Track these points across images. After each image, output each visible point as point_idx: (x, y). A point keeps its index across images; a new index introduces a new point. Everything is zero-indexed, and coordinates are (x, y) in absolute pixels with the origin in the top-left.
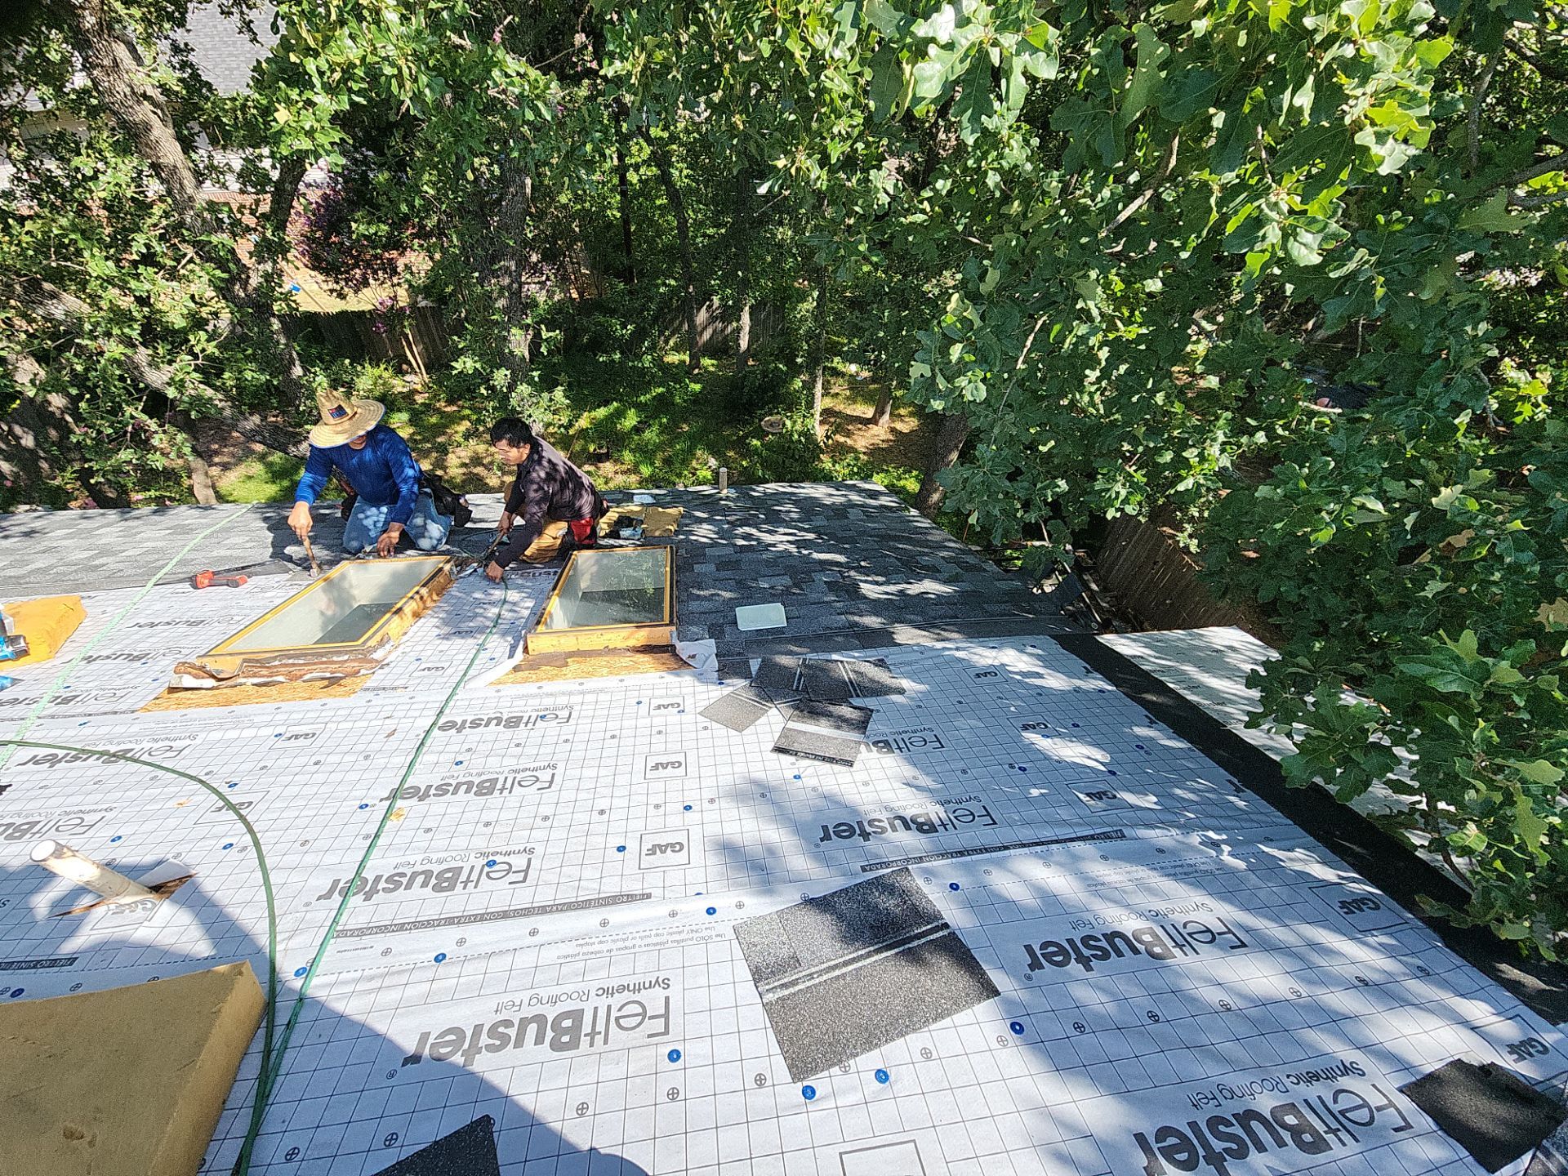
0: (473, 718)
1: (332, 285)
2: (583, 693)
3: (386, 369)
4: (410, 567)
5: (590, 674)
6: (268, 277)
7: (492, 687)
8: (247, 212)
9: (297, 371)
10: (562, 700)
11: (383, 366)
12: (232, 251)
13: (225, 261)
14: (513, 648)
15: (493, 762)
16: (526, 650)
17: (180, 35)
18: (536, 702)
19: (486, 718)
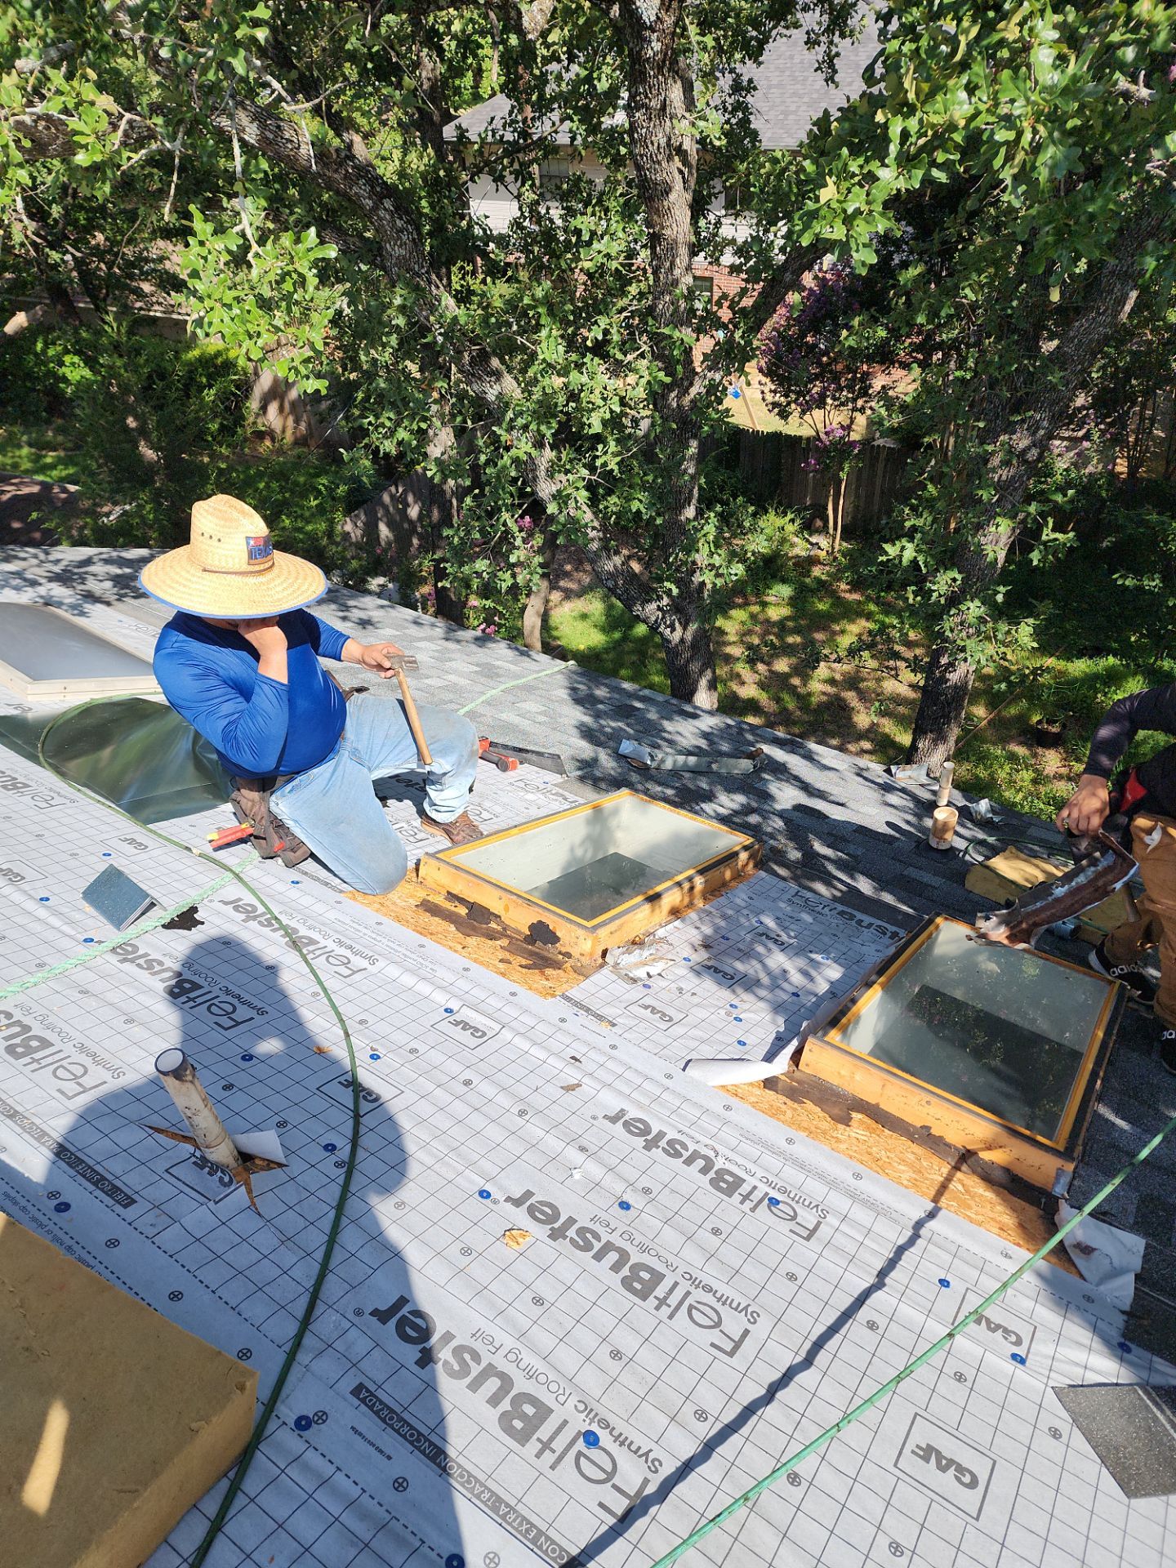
0: (678, 1136)
1: (778, 398)
2: (854, 1196)
3: (792, 521)
4: (699, 835)
5: (879, 1166)
6: (712, 388)
7: (722, 1093)
8: (726, 304)
9: (690, 512)
10: (815, 1189)
11: (790, 516)
12: (688, 351)
13: (676, 364)
14: (780, 1042)
15: (670, 1238)
16: (796, 1057)
17: (748, 70)
18: (775, 1163)
19: (692, 1147)
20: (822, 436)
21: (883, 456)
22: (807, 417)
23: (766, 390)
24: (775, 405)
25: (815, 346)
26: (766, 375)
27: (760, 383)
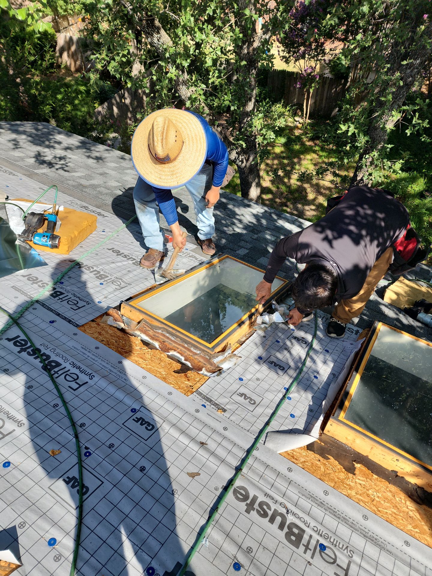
0: (264, 499)
1: (285, 54)
2: (365, 535)
3: (289, 110)
7: (286, 458)
10: (344, 533)
11: (288, 108)
16: (323, 427)
18: (320, 513)
19: (273, 506)
20: (303, 72)
21: (328, 82)
22: (297, 63)
23: (280, 50)
24: (284, 57)
25: (302, 29)
26: (280, 43)
27: (278, 47)
